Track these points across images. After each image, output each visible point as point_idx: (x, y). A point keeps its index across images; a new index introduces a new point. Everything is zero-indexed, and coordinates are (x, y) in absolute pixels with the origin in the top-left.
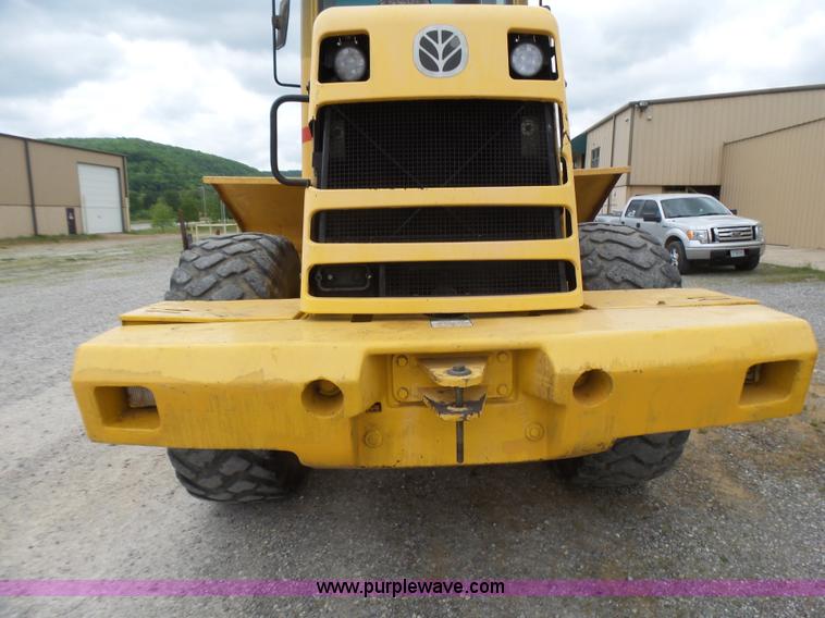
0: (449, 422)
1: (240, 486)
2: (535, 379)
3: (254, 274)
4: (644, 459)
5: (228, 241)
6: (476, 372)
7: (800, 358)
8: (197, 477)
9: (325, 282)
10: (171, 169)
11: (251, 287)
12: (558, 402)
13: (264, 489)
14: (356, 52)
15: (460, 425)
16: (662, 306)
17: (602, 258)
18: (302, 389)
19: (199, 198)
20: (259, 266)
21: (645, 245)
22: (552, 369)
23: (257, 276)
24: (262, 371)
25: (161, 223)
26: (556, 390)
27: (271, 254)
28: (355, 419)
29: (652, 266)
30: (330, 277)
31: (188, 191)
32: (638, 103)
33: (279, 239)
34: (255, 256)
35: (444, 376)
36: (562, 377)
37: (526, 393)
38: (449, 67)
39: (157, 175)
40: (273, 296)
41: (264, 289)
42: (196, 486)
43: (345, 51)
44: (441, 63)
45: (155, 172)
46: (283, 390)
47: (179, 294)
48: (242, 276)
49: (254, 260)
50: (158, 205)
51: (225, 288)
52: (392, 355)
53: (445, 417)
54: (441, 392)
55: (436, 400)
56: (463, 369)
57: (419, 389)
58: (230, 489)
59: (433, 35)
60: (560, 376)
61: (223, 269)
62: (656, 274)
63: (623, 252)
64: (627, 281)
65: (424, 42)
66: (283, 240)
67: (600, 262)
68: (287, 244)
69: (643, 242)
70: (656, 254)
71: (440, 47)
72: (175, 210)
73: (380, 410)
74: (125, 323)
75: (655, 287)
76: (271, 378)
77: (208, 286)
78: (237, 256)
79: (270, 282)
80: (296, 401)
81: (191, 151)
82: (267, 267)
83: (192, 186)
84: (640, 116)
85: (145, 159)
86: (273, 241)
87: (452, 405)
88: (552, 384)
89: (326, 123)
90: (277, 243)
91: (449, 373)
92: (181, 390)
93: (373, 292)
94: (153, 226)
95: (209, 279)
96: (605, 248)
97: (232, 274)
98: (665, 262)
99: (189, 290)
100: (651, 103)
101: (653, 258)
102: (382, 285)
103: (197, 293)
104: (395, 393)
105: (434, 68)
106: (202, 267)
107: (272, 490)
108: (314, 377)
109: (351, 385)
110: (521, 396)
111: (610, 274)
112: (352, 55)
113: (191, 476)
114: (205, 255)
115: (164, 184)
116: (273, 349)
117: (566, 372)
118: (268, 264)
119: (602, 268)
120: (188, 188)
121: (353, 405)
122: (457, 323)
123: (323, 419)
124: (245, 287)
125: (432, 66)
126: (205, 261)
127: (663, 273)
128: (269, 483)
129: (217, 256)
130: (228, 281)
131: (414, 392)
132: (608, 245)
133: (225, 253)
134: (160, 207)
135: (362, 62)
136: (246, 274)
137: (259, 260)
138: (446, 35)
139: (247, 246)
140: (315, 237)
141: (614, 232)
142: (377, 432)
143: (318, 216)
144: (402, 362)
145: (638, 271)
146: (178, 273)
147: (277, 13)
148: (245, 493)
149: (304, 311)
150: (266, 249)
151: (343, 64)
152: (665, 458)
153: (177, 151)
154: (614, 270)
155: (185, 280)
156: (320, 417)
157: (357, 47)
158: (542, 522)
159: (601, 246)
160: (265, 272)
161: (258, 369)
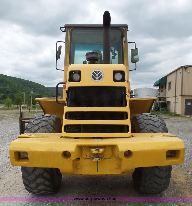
0: (95, 161)
1: (41, 187)
2: (116, 153)
3: (49, 126)
4: (158, 183)
5: (42, 117)
6: (101, 150)
7: (180, 150)
8: (29, 184)
9: (68, 129)
10: (13, 85)
11: (48, 130)
12: (121, 158)
13: (48, 189)
14: (78, 74)
15: (98, 162)
16: (152, 137)
17: (146, 124)
18: (62, 153)
19: (22, 96)
20: (50, 124)
21: (159, 120)
22: (119, 150)
23: (50, 127)
24: (53, 149)
25: (8, 106)
26: (120, 155)
27: (53, 121)
28: (74, 161)
29: (159, 126)
30: (69, 128)
31: (19, 94)
32: (184, 66)
33: (56, 117)
34: (49, 121)
35: (94, 151)
36: (121, 152)
37: (115, 157)
38: (99, 79)
39: (7, 88)
40: (54, 132)
41: (51, 131)
42: (29, 187)
43: (75, 74)
44: (97, 78)
45: (7, 87)
46: (57, 153)
47: (28, 131)
48: (45, 127)
49: (49, 122)
50: (7, 99)
51: (41, 130)
52: (83, 146)
53: (94, 160)
54: (94, 155)
55: (92, 157)
56: (98, 149)
57: (89, 155)
58: (38, 188)
59: (96, 72)
60: (121, 151)
61: (41, 125)
62: (160, 129)
63: (151, 122)
64: (152, 130)
65: (93, 73)
66: (57, 117)
67: (145, 125)
68: (58, 118)
69: (158, 119)
70: (161, 123)
71: (97, 75)
72: (13, 100)
73: (80, 160)
74: (19, 138)
75: (159, 132)
76: (55, 150)
77: (36, 129)
78: (44, 121)
79: (53, 129)
80: (60, 156)
81: (21, 79)
82: (52, 125)
83: (20, 92)
84: (185, 71)
85: (3, 82)
86: (54, 117)
87: (95, 158)
88: (119, 153)
89: (70, 91)
90: (55, 118)
91: (95, 150)
92: (34, 153)
93: (80, 132)
94: (5, 106)
95: (37, 128)
96: (147, 121)
97: (43, 126)
98: (163, 125)
99: (31, 130)
100: (189, 66)
101: (160, 124)
102: (82, 130)
103: (33, 131)
104: (83, 156)
105: (96, 79)
106: (35, 124)
107: (50, 189)
108: (65, 150)
109: (73, 152)
110: (114, 157)
111: (147, 128)
112: (77, 75)
113: (27, 183)
114: (35, 121)
115: (9, 91)
116: (56, 144)
117: (122, 151)
118: (53, 124)
119: (145, 127)
120: (18, 93)
121: (73, 157)
122: (99, 139)
123: (66, 160)
124: (46, 130)
125: (95, 79)
126: (36, 123)
127: (162, 128)
128: (49, 187)
129: (39, 121)
130: (42, 128)
131: (88, 155)
132: (148, 120)
133: (41, 120)
134: (9, 99)
135: (79, 77)
136: (47, 126)
137: (50, 123)
138: (99, 72)
139: (47, 118)
140: (66, 118)
141: (150, 116)
142: (79, 165)
143: (67, 113)
144: (85, 148)
145: (155, 128)
146: (28, 126)
147: (58, 50)
148: (42, 190)
149: (63, 136)
150: (52, 119)
151: (74, 77)
152: (165, 183)
153: (16, 79)
154: (148, 127)
155: (30, 127)
156: (65, 160)
157: (78, 73)
158: (129, 202)
159: (146, 120)
160: (52, 126)
161: (52, 148)
